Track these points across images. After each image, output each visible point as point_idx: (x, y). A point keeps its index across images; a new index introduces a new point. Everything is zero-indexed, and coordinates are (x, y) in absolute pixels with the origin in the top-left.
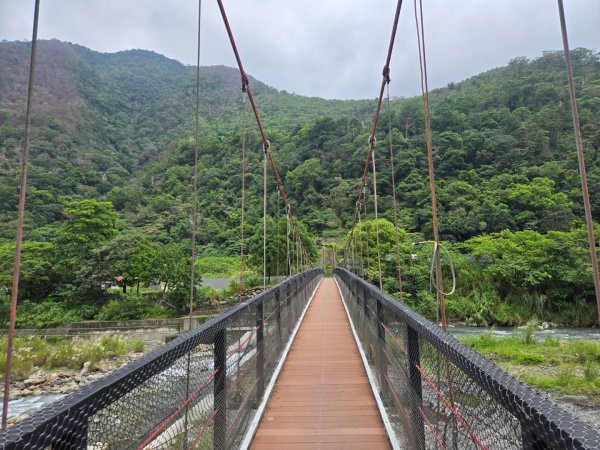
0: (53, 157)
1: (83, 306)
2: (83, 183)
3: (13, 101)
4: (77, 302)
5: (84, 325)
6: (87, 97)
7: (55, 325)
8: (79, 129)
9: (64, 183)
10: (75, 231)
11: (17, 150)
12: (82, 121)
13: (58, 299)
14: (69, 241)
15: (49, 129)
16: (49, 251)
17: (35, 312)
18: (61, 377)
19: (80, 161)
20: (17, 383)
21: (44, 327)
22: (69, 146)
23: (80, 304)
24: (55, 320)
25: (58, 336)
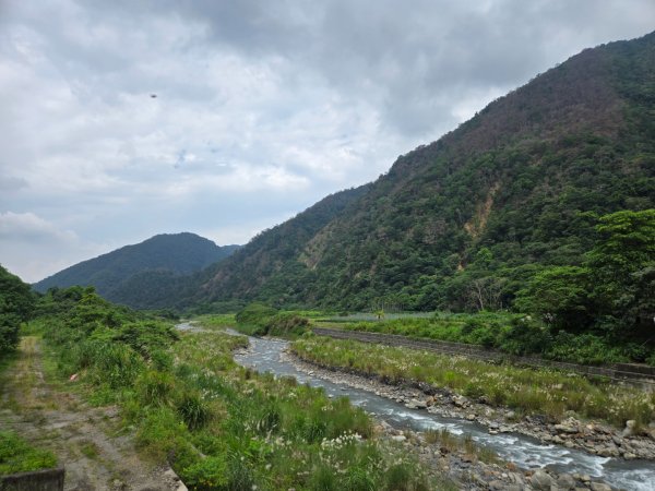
0: (595, 174)
1: (630, 345)
2: (632, 195)
3: (551, 129)
4: (623, 338)
5: (632, 369)
6: (627, 96)
7: (598, 364)
8: (621, 135)
9: (610, 200)
10: (610, 250)
11: (559, 175)
12: (624, 125)
13: (600, 332)
14: (604, 264)
15: (589, 146)
16: (583, 276)
17: (575, 345)
18: (598, 431)
19: (627, 170)
20: (549, 426)
21: (586, 363)
22: (612, 156)
23: (625, 342)
24: (597, 357)
25: (603, 378)
